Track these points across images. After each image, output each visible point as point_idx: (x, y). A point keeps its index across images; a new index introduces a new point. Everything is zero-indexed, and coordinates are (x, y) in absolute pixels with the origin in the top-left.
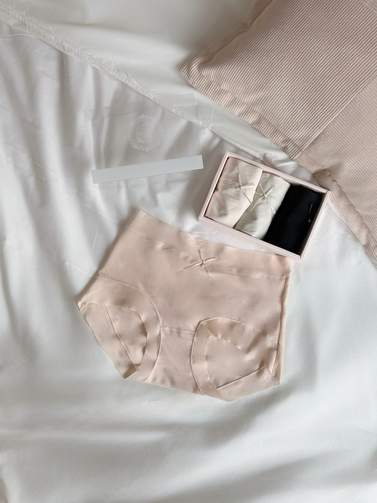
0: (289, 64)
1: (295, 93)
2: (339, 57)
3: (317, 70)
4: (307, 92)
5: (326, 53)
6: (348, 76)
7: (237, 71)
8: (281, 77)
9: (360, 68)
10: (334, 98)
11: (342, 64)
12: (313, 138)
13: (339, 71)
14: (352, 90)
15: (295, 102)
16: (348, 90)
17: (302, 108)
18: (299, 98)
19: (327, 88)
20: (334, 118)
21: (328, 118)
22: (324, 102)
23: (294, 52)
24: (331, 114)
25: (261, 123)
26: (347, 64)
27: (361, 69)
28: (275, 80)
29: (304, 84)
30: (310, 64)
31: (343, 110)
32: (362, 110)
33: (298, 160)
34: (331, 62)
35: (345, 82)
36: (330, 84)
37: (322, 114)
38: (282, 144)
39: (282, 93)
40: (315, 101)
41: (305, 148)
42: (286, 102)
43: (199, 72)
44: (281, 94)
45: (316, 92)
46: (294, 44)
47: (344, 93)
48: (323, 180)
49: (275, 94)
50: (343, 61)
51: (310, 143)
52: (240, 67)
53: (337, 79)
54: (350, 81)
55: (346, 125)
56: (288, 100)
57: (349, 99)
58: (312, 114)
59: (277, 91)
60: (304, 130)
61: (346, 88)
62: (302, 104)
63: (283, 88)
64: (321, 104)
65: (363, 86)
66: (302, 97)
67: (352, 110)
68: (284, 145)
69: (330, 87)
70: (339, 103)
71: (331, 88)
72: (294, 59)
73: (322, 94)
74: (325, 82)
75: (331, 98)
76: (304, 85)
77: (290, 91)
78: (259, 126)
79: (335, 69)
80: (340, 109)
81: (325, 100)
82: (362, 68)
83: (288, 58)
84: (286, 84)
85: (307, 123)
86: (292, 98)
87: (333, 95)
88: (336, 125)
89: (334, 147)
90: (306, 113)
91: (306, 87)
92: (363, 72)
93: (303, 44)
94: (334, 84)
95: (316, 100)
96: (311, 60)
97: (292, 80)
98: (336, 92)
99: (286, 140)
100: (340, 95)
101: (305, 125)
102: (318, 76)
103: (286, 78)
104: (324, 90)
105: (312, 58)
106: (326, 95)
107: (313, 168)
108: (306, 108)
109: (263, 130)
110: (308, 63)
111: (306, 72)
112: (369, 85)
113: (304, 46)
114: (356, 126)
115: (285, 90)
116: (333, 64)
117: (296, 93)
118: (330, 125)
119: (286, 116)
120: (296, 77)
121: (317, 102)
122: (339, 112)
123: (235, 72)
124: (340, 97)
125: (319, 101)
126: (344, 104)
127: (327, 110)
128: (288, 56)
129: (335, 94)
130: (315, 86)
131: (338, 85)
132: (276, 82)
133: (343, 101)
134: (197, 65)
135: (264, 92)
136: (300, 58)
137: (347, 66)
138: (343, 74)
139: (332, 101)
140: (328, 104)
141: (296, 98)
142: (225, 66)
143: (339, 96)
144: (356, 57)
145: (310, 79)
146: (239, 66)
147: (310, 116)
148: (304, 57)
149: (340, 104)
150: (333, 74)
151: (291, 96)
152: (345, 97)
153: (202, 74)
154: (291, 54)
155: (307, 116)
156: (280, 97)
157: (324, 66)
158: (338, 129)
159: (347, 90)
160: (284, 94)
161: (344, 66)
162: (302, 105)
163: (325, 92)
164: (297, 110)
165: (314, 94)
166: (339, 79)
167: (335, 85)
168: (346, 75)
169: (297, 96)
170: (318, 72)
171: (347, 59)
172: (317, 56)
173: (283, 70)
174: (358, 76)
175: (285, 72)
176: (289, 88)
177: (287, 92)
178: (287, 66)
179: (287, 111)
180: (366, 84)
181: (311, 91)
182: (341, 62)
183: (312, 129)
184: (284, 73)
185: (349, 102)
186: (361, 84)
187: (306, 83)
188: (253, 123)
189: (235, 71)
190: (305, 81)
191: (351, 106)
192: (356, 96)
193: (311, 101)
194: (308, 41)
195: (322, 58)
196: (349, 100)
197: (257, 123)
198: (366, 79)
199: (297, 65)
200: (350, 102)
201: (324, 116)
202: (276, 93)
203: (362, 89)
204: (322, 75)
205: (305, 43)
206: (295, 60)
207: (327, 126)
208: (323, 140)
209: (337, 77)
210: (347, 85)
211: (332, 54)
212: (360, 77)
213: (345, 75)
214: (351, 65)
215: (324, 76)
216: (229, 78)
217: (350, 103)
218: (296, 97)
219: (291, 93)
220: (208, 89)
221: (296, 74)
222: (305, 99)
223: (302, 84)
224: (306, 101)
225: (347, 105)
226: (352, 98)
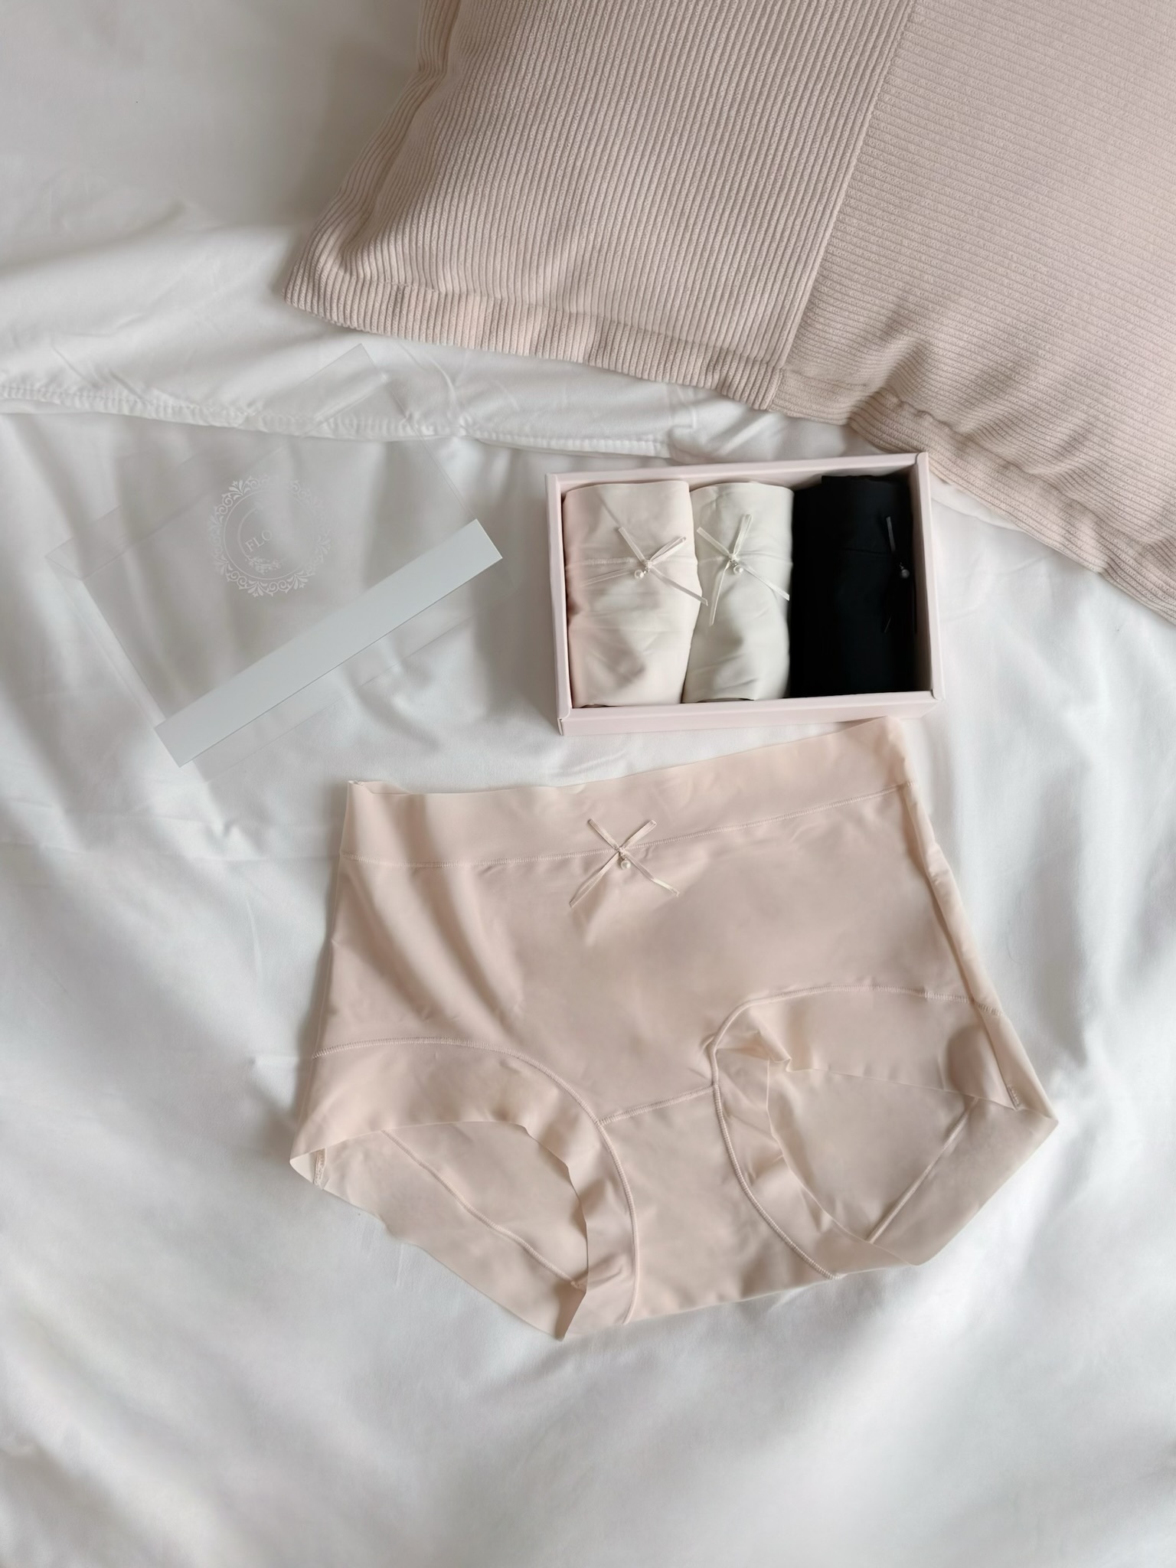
0: (620, 112)
1: (680, 192)
2: (767, 16)
3: (715, 91)
4: (716, 174)
5: (720, 23)
6: (819, 64)
7: (467, 213)
8: (612, 164)
9: (847, 22)
10: (807, 150)
11: (785, 36)
12: (798, 310)
13: (785, 61)
14: (853, 99)
15: (692, 221)
16: (842, 107)
17: (723, 231)
18: (697, 203)
19: (774, 131)
20: (836, 213)
21: (817, 221)
22: (782, 177)
23: (619, 68)
24: (823, 206)
25: (612, 344)
26: (801, 26)
27: (852, 23)
28: (598, 184)
29: (697, 153)
30: (684, 83)
31: (853, 174)
32: (912, 147)
33: (781, 402)
34: (748, 44)
35: (819, 87)
36: (776, 115)
37: (792, 219)
38: (706, 378)
39: (639, 212)
40: (752, 188)
41: (786, 355)
42: (664, 237)
43: (351, 274)
44: (635, 216)
45: (745, 158)
46: (608, 43)
47: (833, 121)
48: (884, 428)
49: (618, 227)
50: (785, 23)
51: (795, 331)
52: (471, 195)
53: (793, 88)
54: (833, 75)
55: (885, 218)
56: (669, 227)
57: (856, 133)
58: (763, 232)
59: (622, 215)
60: (759, 295)
61: (831, 104)
62: (717, 217)
63: (635, 196)
64: (777, 189)
65: (881, 73)
66: (708, 195)
67: (881, 163)
68: (717, 377)
69: (780, 123)
70: (831, 158)
71: (784, 124)
72: (627, 90)
73: (766, 155)
74: (759, 115)
75: (800, 154)
76: (697, 156)
77: (663, 196)
78: (610, 354)
79: (771, 61)
80: (844, 177)
81: (784, 169)
82: (854, 18)
83: (609, 95)
84: (639, 181)
85: (760, 267)
87: (801, 144)
88: (852, 233)
89: (876, 305)
90: (743, 240)
91: (706, 160)
92: (860, 28)
93: (635, 32)
94: (790, 106)
95: (754, 184)
96: (681, 69)
97: (654, 158)
98: (805, 131)
99: (715, 360)
100: (822, 133)
101: (755, 280)
102: (726, 108)
103: (632, 161)
104: (767, 141)
105: (683, 61)
106: (780, 154)
107: (838, 405)
108: (733, 223)
109: (630, 362)
110: (679, 83)
111: (684, 111)
112: (899, 61)
113: (642, 34)
114: (916, 206)
115: (645, 199)
116: (758, 50)
117: (684, 193)
118: (835, 241)
119: (683, 280)
120: (662, 143)
121: (761, 187)
122: (845, 186)
123: (462, 220)
124: (826, 140)
125: (765, 183)
126: (848, 155)
127: (803, 199)
128: (605, 90)
129: (806, 136)
130: (734, 142)
131: (804, 105)
132: (605, 186)
133: (842, 148)
134: (334, 254)
135: (579, 236)
136: (645, 80)
137: (805, 32)
138: (802, 63)
139: (805, 164)
140: (797, 181)
141: (689, 208)
142: (424, 213)
143: (822, 138)
145: (705, 129)
146: (468, 193)
147: (758, 244)
148: (657, 70)
149: (837, 161)
150: (770, 79)
151: (672, 208)
152: (842, 132)
153: (362, 276)
154: (614, 79)
155: (750, 246)
156: (637, 227)
157: (732, 67)
158: (863, 243)
159: (838, 108)
160: (646, 214)
161: (794, 37)
162: (717, 222)
163: (774, 147)
164: (710, 244)
165: (742, 169)
166: (798, 84)
167: (795, 108)
168: (813, 63)
169: (691, 197)
170: (723, 94)
171: (793, 14)
172: (695, 49)
173: (611, 140)
174: (853, 47)
175: (618, 142)
176: (653, 187)
177: (652, 202)
178: (616, 121)
179: (681, 263)
180: (889, 59)
181: (726, 163)
182: (779, 31)
183: (783, 279)
184: (616, 149)
185: (860, 143)
186: (871, 68)
188: (587, 356)
189: (460, 214)
190: (694, 141)
191: (872, 152)
192: (873, 113)
193: (742, 194)
194: (648, 15)
195: (712, 45)
196: (858, 135)
197: (602, 349)
199: (647, 104)
200: (864, 141)
201: (803, 220)
202: (620, 224)
203: (881, 82)
204: (738, 100)
205: (641, 24)
206: (634, 92)
207: (827, 247)
208: (832, 301)
209: (789, 82)
210: (829, 93)
211: (739, 20)
212: (861, 48)
213: (810, 65)
215: (747, 99)
216: (452, 245)
217: (865, 143)
218: (690, 205)
219: (667, 200)
220: (401, 312)
221: (654, 133)
222: (717, 196)
223: (689, 156)
224: (724, 201)
225: (857, 154)
226: (866, 125)
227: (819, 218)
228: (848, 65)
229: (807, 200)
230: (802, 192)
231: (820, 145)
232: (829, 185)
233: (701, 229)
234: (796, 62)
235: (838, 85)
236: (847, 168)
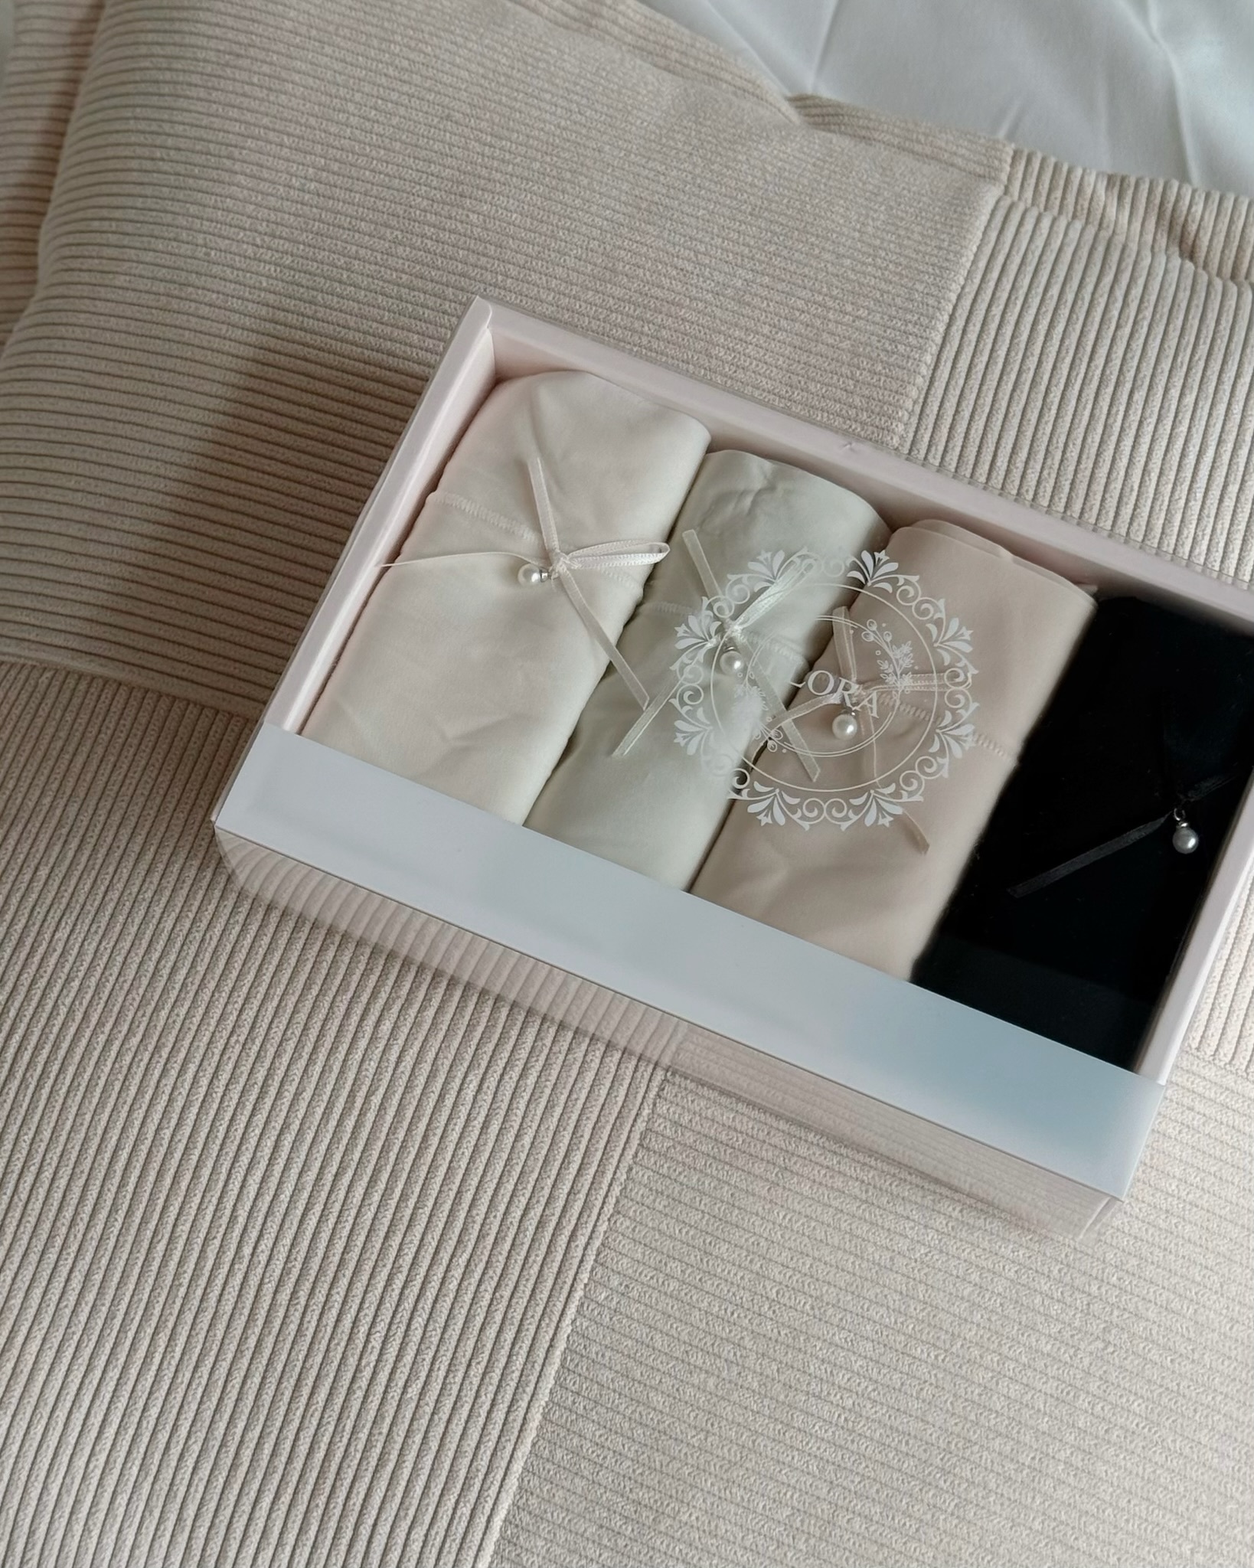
0: (46, 1275)
1: (167, 1448)
2: (356, 1112)
3: (247, 1251)
5: (260, 1119)
6: (462, 1215)
8: (23, 1379)
9: (518, 1137)
11: (392, 1156)
13: (393, 1203)
14: (533, 1290)
16: (509, 1306)
17: (258, 1537)
19: (367, 1341)
20: (498, 1522)
21: (459, 1536)
22: (382, 1439)
23: (51, 1185)
24: (470, 1506)
26: (425, 1138)
27: (527, 1140)
29: (205, 1371)
30: (184, 1228)
32: (657, 1399)
34: (318, 1164)
35: (462, 1260)
36: (373, 1309)
37: (404, 1525)
40: (320, 1455)
44: (68, 1491)
45: (306, 1391)
46: (31, 1134)
47: (491, 1332)
49: (31, 1510)
50: (392, 1130)
53: (409, 1259)
54: (491, 1239)
55: (605, 1541)
56: (143, 1517)
57: (540, 1361)
58: (343, 1548)
59: (39, 1486)
61: (488, 1296)
62: (246, 1507)
63: (71, 1447)
65: (588, 1244)
66: (227, 1461)
69: (382, 1327)
70: (486, 1407)
71: (389, 1329)
72: (64, 1230)
73: (350, 1391)
74: (337, 1306)
75: (422, 1394)
76: (206, 1377)
77: (129, 1452)
79: (363, 1200)
80: (514, 1449)
81: (388, 1421)
82: (531, 1133)
83: (26, 1238)
86: (164, 1493)
87: (423, 1375)
91: (225, 1387)
92: (544, 1152)
93: (88, 1117)
94: (401, 1294)
95: (323, 1447)
96: (180, 1199)
97: (114, 1374)
98: (434, 1348)
100: (468, 1355)
102: (269, 1288)
103: (66, 1376)
104: (352, 1361)
105: (184, 1185)
106: (380, 1389)
108: (279, 1524)
110: (175, 1226)
111: (180, 1285)
112: (624, 1224)
113: (103, 1123)
114: (669, 1522)
116: (337, 1176)
117: (175, 1452)
121: (339, 1454)
122: (517, 1467)
124: (477, 1370)
125: (349, 1444)
126: (524, 1404)
127: (427, 1487)
128: (18, 1226)
129: (434, 1359)
130: (284, 1357)
131: (430, 1294)
133: (510, 1390)
136: (103, 1215)
137: (432, 1150)
138: (427, 1211)
140: (416, 1447)
141: (186, 1482)
143: (469, 1365)
144: (460, 1075)
145: (224, 1324)
148: (129, 1197)
149: (499, 1416)
150: (362, 1238)
151: (150, 1479)
152: (510, 1356)
154: (38, 1205)
156: (72, 1513)
157: (284, 1206)
159: (502, 1307)
160: (93, 1488)
161: (412, 1156)
162: (245, 1517)
163: (367, 1373)
166: (417, 1252)
167: (411, 1300)
168: (451, 1210)
169: (190, 1462)
171: (409, 1114)
172: (210, 1163)
173: (24, 1330)
174: (530, 1187)
175: (39, 1336)
176: (110, 1432)
177: (107, 1462)
178: (37, 1293)
180: (604, 1217)
181: (267, 1398)
182: (380, 1144)
184: (34, 1347)
185: (548, 1383)
186: (567, 1232)
187: (209, 1362)
190: (199, 1347)
191: (574, 1403)
192: (574, 1321)
193: (298, 1464)
194: (117, 1088)
195: (245, 1160)
196: (544, 1365)
198: (585, 1191)
199: (104, 1262)
200: (557, 1379)
201: (428, 1530)
202: (34, 1503)
203: (589, 1264)
204: (295, 1272)
205: (101, 1104)
206: (80, 1236)
209: (401, 1244)
210: (484, 1274)
211: (300, 1116)
212: (546, 1192)
213: (443, 1216)
214: (454, 1136)
215: (313, 1273)
218: (187, 1477)
219: (138, 1463)
221: (117, 1322)
222: (246, 1465)
223: (188, 1375)
224: (260, 1475)
225: (543, 1403)
226: (561, 1345)
227: (461, 1531)
228: (521, 1221)
229: (436, 1490)
230: (426, 1471)
231: (464, 1379)
232: (483, 1463)
233: (210, 1528)
234: (415, 1208)
235: (502, 1259)
236: (521, 1431)
